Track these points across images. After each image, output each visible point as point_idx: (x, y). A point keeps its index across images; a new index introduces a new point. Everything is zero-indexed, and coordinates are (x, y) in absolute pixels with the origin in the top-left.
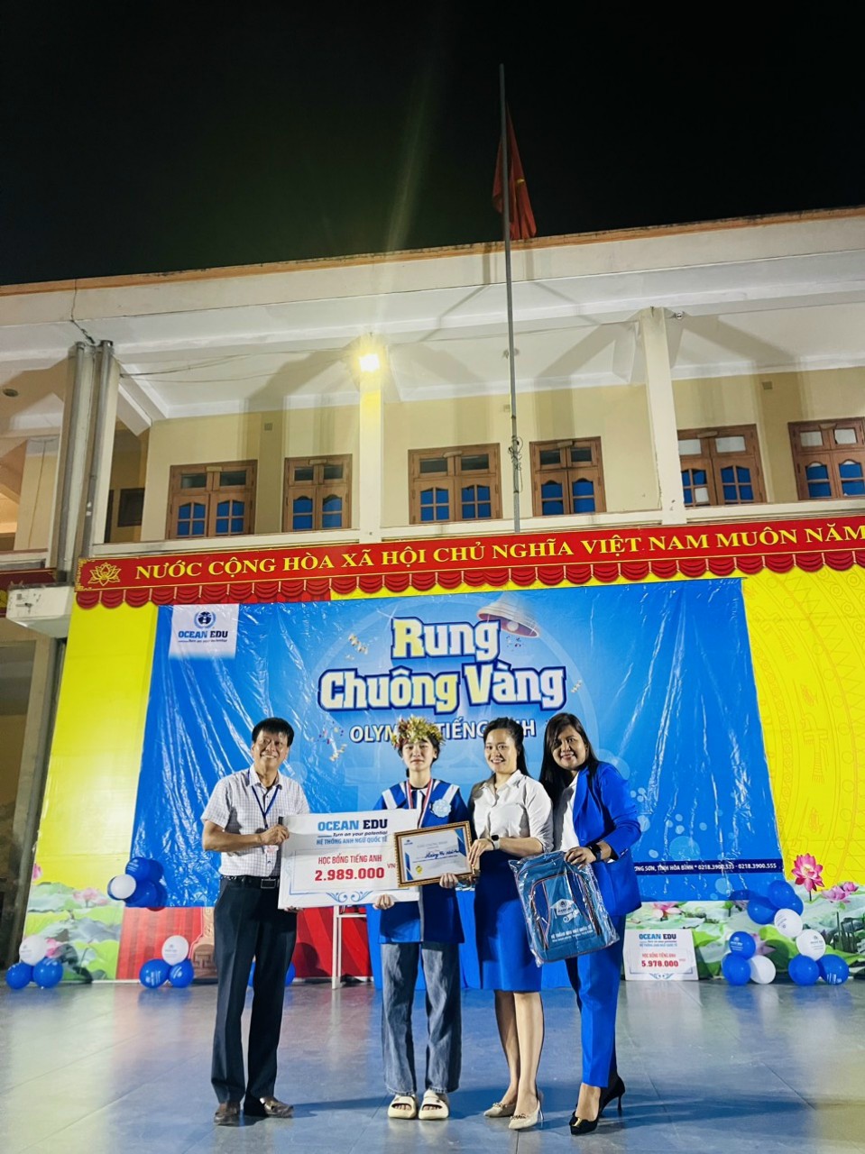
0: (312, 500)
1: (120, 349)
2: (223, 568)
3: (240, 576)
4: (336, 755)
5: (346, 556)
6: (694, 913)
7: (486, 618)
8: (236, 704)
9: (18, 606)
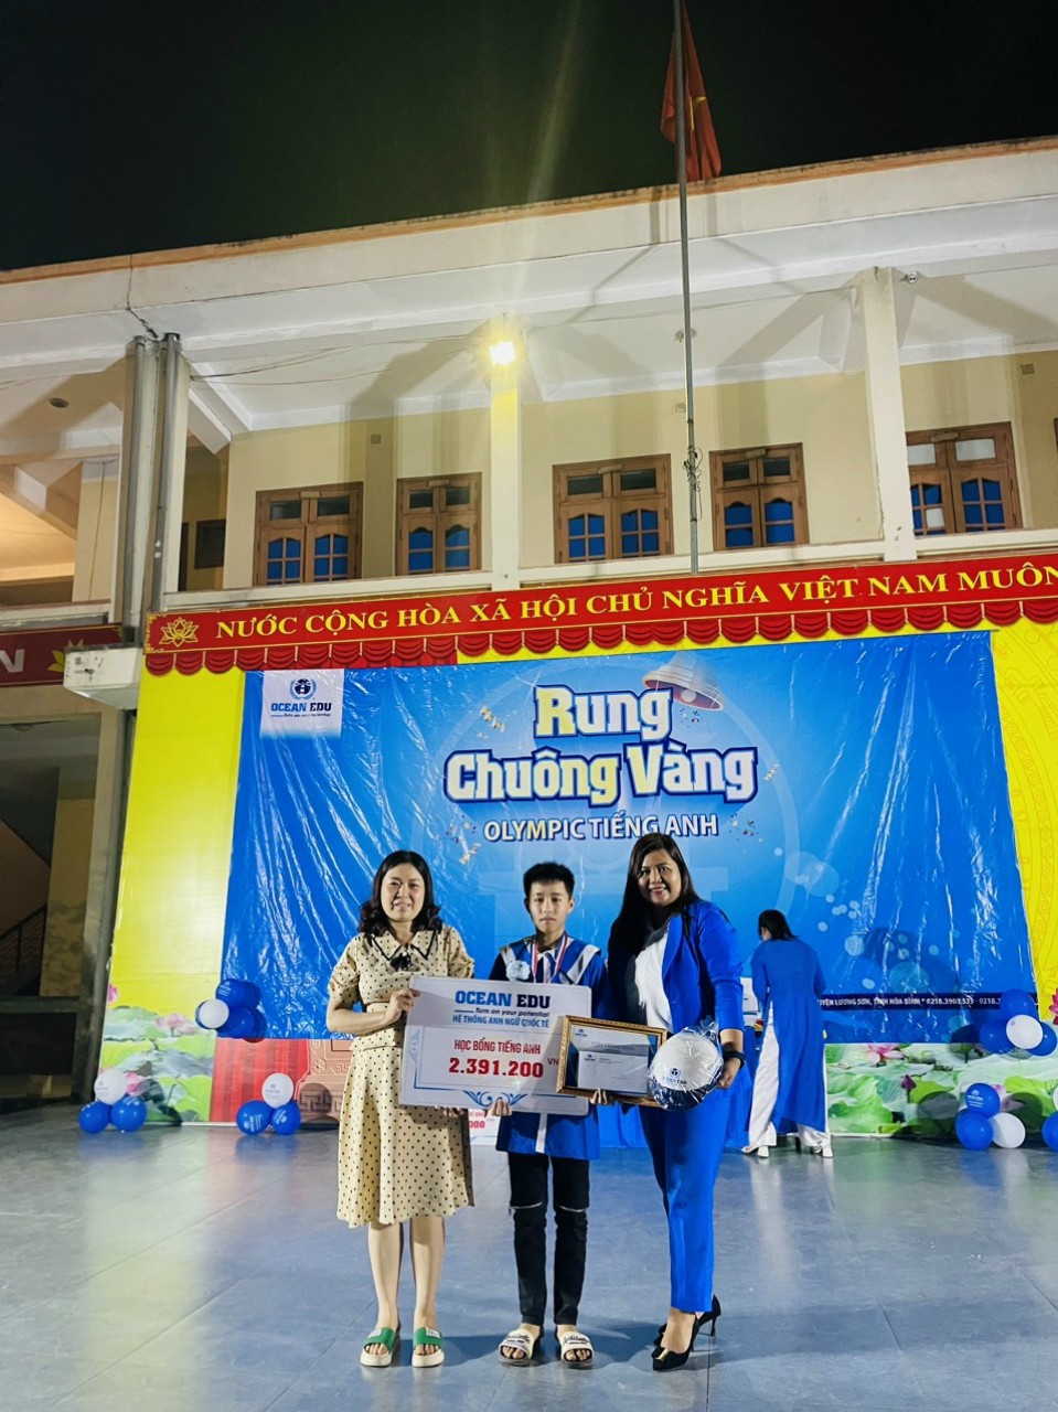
0: (431, 532)
1: (189, 343)
2: (323, 624)
3: (344, 634)
4: (467, 857)
5: (476, 608)
6: (920, 1057)
7: (653, 686)
8: (343, 793)
9: (77, 672)
